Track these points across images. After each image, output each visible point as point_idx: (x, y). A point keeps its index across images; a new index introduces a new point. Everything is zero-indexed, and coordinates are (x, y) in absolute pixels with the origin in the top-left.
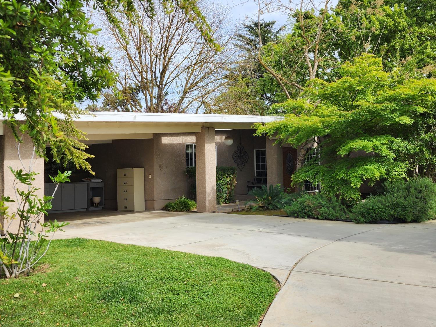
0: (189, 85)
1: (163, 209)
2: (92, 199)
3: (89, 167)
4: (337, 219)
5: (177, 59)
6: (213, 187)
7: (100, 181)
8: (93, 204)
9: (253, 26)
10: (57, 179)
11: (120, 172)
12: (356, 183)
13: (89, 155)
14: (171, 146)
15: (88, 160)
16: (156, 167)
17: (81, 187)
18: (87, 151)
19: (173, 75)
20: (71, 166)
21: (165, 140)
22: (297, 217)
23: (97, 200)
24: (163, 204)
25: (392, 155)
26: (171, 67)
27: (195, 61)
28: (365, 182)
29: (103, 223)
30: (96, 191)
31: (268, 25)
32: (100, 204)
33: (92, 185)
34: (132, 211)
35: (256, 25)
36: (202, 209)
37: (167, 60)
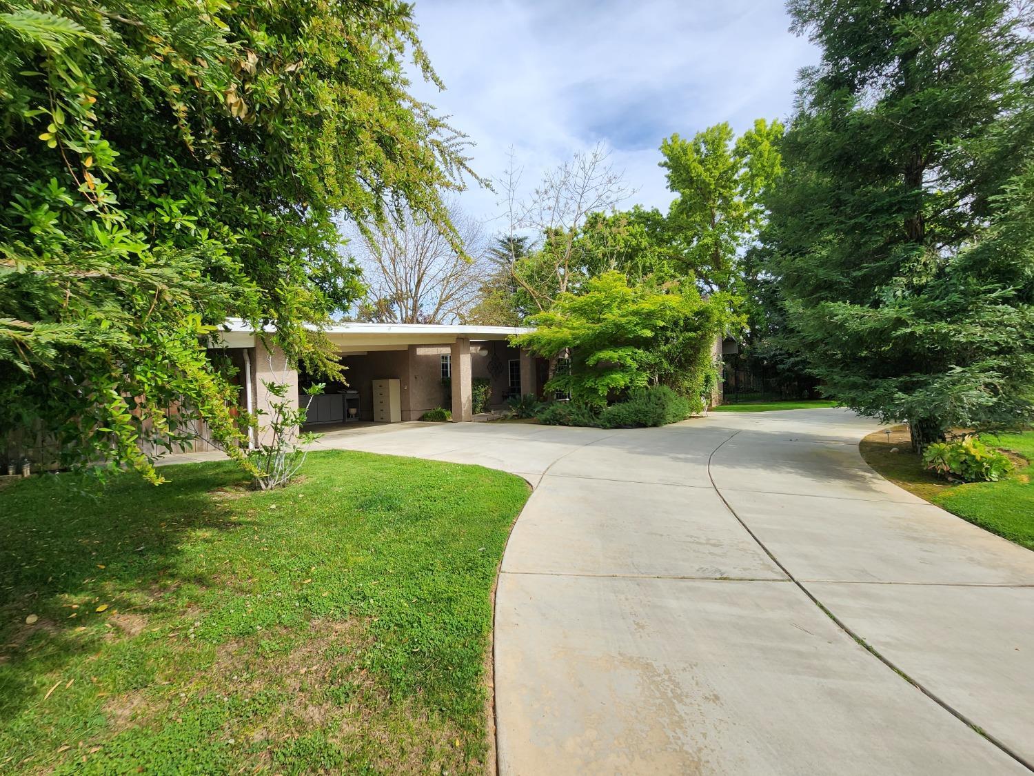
0: (444, 297)
1: (419, 420)
2: (348, 411)
3: (343, 379)
4: (586, 425)
5: (432, 271)
6: (468, 398)
7: (356, 392)
8: (349, 415)
9: (506, 241)
10: (311, 391)
11: (376, 383)
12: (603, 391)
13: (343, 367)
14: (426, 356)
15: (342, 371)
16: (412, 378)
17: (337, 399)
18: (340, 362)
19: (428, 287)
20: (325, 378)
21: (421, 352)
22: (549, 424)
23: (353, 411)
24: (419, 415)
25: (635, 365)
26: (426, 279)
27: (449, 274)
28: (612, 390)
29: (359, 434)
30: (352, 403)
31: (520, 240)
32: (356, 415)
33: (347, 397)
34: (389, 422)
35: (509, 240)
36: (458, 419)
37: (422, 272)
